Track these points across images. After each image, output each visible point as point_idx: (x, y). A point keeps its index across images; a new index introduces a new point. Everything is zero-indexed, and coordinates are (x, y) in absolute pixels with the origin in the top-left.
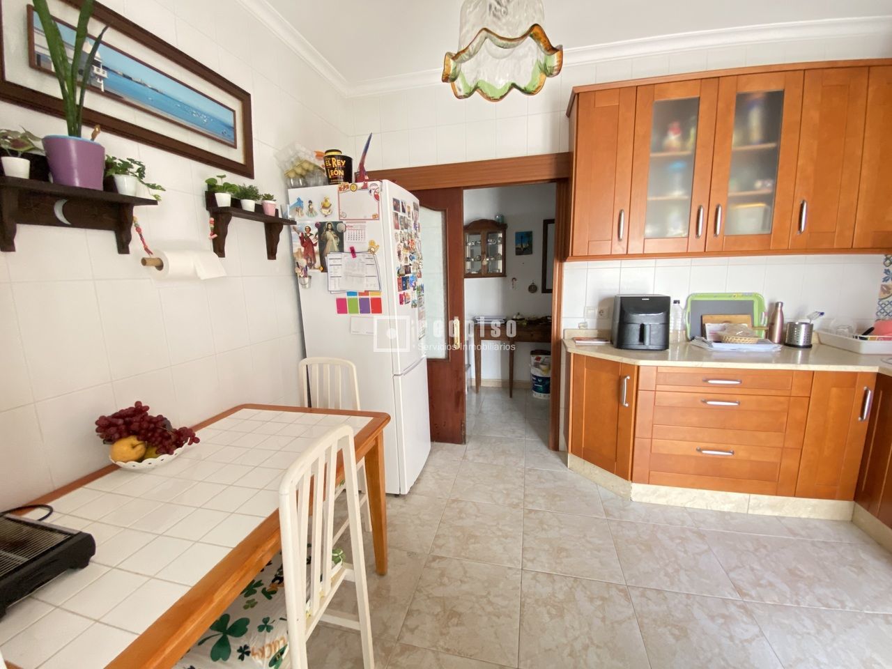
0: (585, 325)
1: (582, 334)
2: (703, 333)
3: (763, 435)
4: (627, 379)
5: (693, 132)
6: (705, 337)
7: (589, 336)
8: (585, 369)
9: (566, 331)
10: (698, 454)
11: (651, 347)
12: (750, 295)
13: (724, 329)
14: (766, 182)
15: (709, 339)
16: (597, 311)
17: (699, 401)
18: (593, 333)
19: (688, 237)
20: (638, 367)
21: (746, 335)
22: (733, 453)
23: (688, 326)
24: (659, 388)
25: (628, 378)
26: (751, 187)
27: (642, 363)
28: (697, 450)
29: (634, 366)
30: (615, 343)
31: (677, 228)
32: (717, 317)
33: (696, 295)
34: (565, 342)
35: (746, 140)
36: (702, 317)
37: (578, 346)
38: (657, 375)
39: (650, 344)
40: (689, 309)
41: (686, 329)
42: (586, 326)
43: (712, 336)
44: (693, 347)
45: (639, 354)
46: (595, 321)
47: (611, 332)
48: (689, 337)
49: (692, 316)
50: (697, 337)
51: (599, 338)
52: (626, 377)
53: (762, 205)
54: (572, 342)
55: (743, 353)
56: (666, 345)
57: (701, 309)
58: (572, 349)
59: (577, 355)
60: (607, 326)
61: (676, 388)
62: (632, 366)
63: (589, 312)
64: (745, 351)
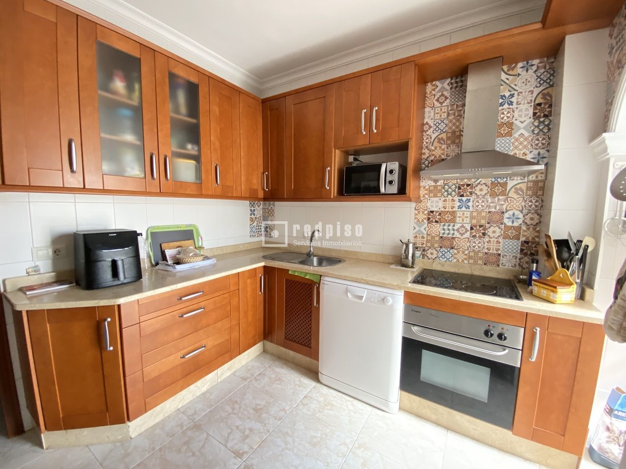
0: (36, 270)
1: (33, 280)
2: (164, 258)
3: (219, 324)
4: (108, 322)
5: (137, 86)
6: (167, 261)
7: (45, 281)
8: (48, 325)
9: (7, 282)
10: (183, 360)
11: (126, 281)
12: (191, 225)
13: (179, 253)
14: (194, 146)
15: (170, 262)
16: (50, 252)
17: (178, 317)
18: (50, 276)
19: (145, 178)
20: (119, 306)
21: (196, 255)
22: (205, 347)
23: (151, 254)
24: (142, 318)
25: (109, 320)
26: (184, 148)
27: (121, 301)
28: (181, 357)
29: (114, 306)
30: (83, 283)
31: (134, 170)
32: (172, 244)
33: (154, 227)
34: (9, 296)
35: (177, 110)
36: (161, 245)
37: (31, 298)
38: (138, 307)
39: (125, 278)
40: (150, 240)
41: (149, 257)
42: (39, 270)
43: (172, 259)
44: (159, 271)
45: (115, 290)
46: (50, 262)
47: (75, 272)
48: (153, 263)
49: (153, 245)
50: (160, 262)
51: (59, 281)
52: (105, 320)
53: (193, 162)
54: (21, 294)
55: (196, 269)
56: (139, 276)
57: (159, 238)
58: (23, 305)
59: (31, 311)
60: (67, 265)
61: (158, 313)
62: (111, 307)
63: (40, 253)
64: (197, 267)
